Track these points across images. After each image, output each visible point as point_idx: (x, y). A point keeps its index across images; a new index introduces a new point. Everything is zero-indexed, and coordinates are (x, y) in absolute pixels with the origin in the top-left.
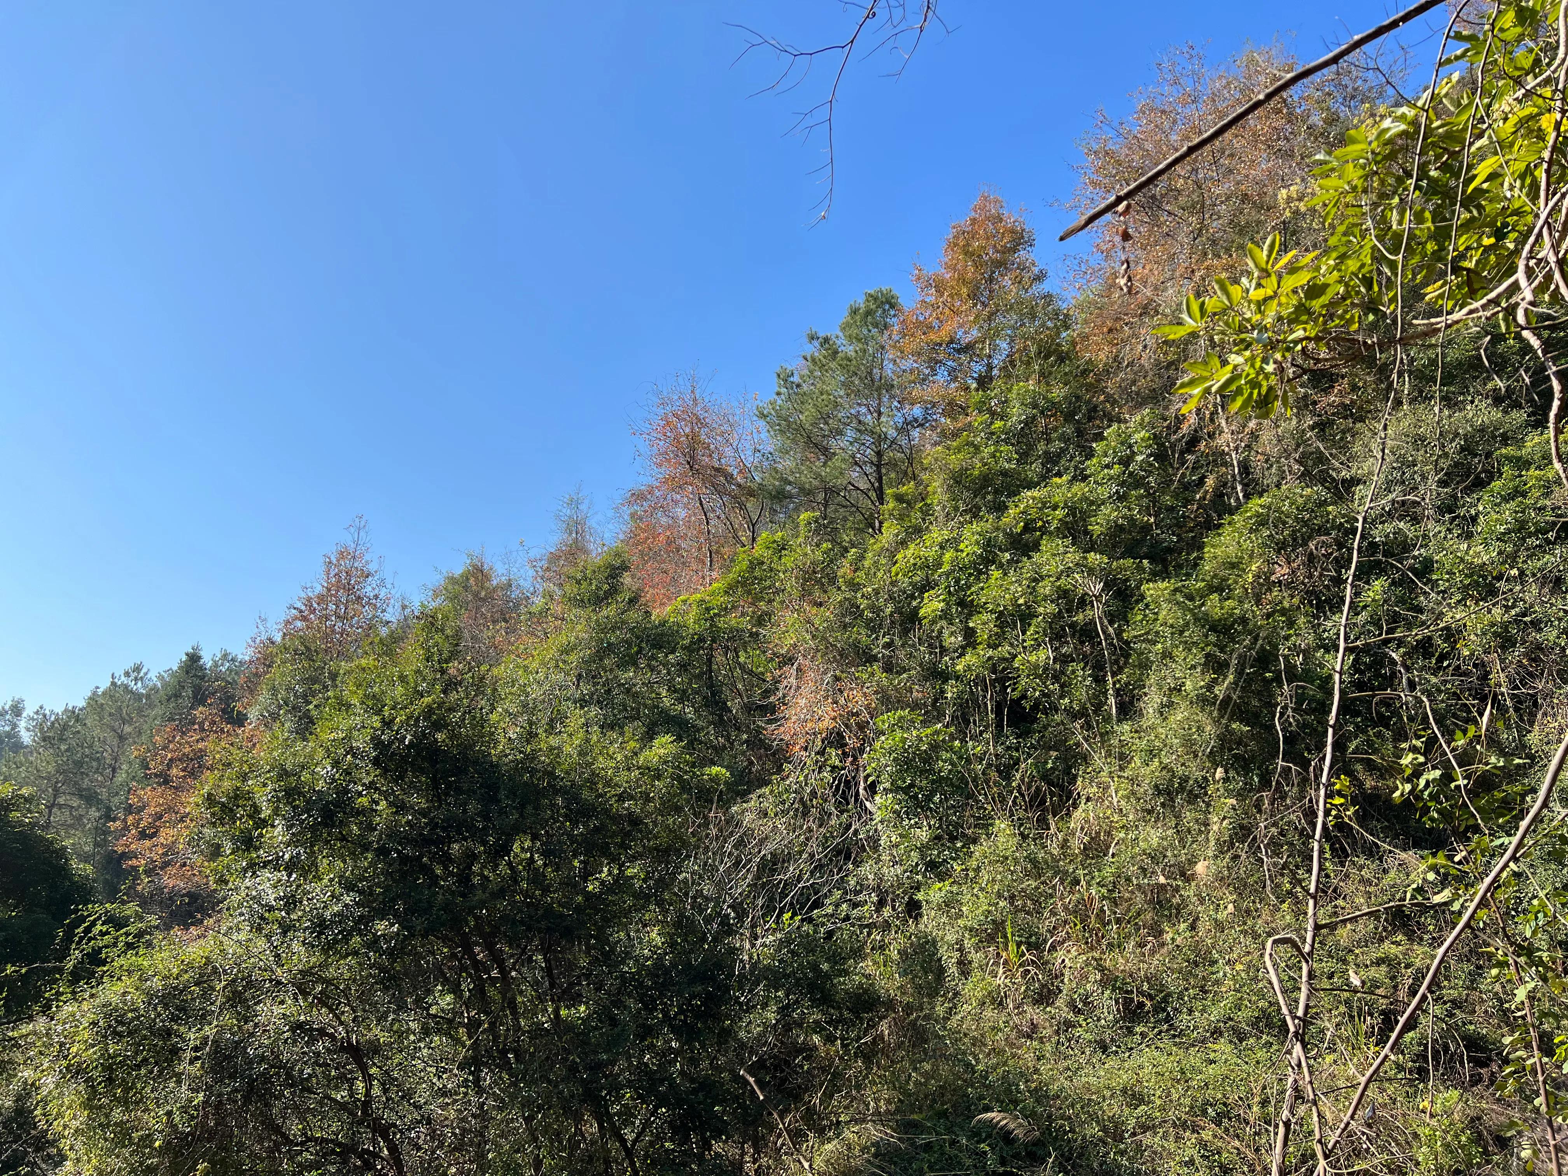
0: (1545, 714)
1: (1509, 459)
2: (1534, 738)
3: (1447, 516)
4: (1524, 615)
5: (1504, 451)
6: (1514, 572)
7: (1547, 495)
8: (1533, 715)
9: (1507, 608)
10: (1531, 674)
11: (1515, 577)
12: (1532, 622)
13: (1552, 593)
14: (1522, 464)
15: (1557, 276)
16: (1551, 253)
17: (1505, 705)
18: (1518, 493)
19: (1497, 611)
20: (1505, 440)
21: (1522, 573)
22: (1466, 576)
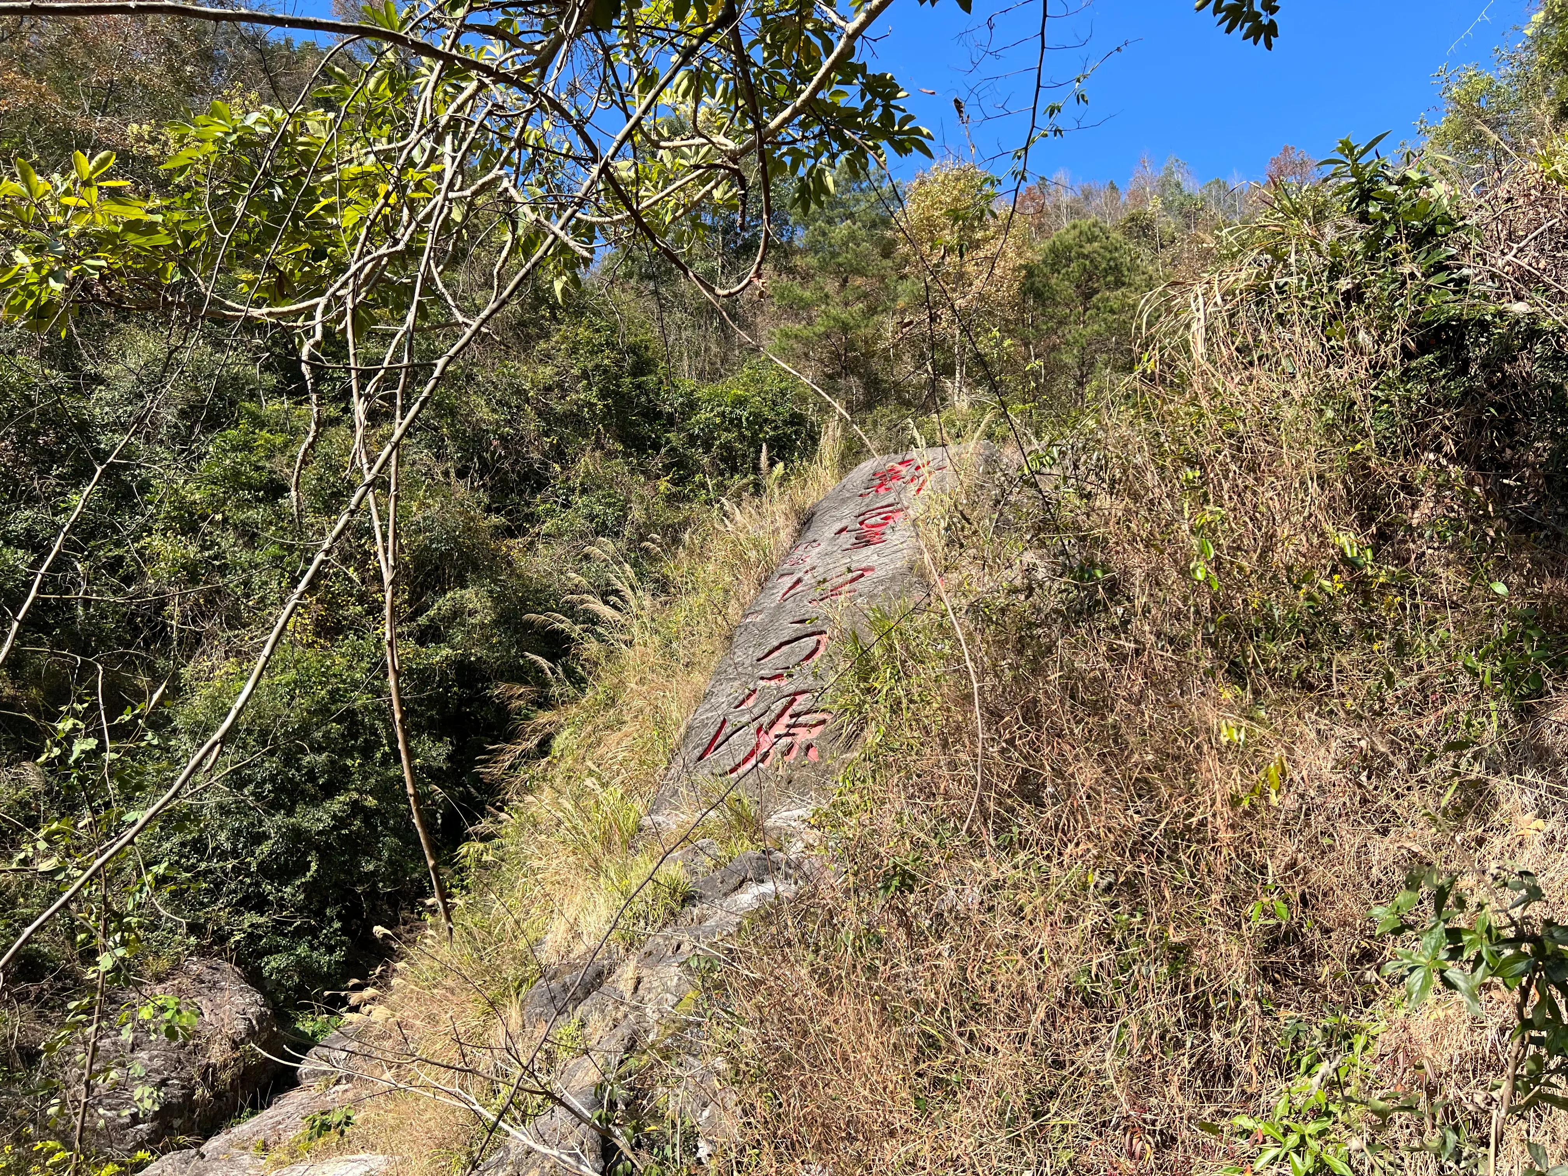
0: (203, 653)
1: (251, 414)
2: (187, 673)
3: (178, 447)
4: (216, 558)
5: (247, 404)
6: (219, 517)
7: (269, 458)
8: (192, 650)
9: (203, 548)
10: (202, 614)
11: (218, 522)
12: (219, 567)
13: (245, 545)
14: (259, 422)
15: (348, 318)
16: (350, 297)
17: (170, 637)
18: (247, 447)
19: (192, 549)
20: (252, 395)
21: (225, 520)
22: (175, 508)
